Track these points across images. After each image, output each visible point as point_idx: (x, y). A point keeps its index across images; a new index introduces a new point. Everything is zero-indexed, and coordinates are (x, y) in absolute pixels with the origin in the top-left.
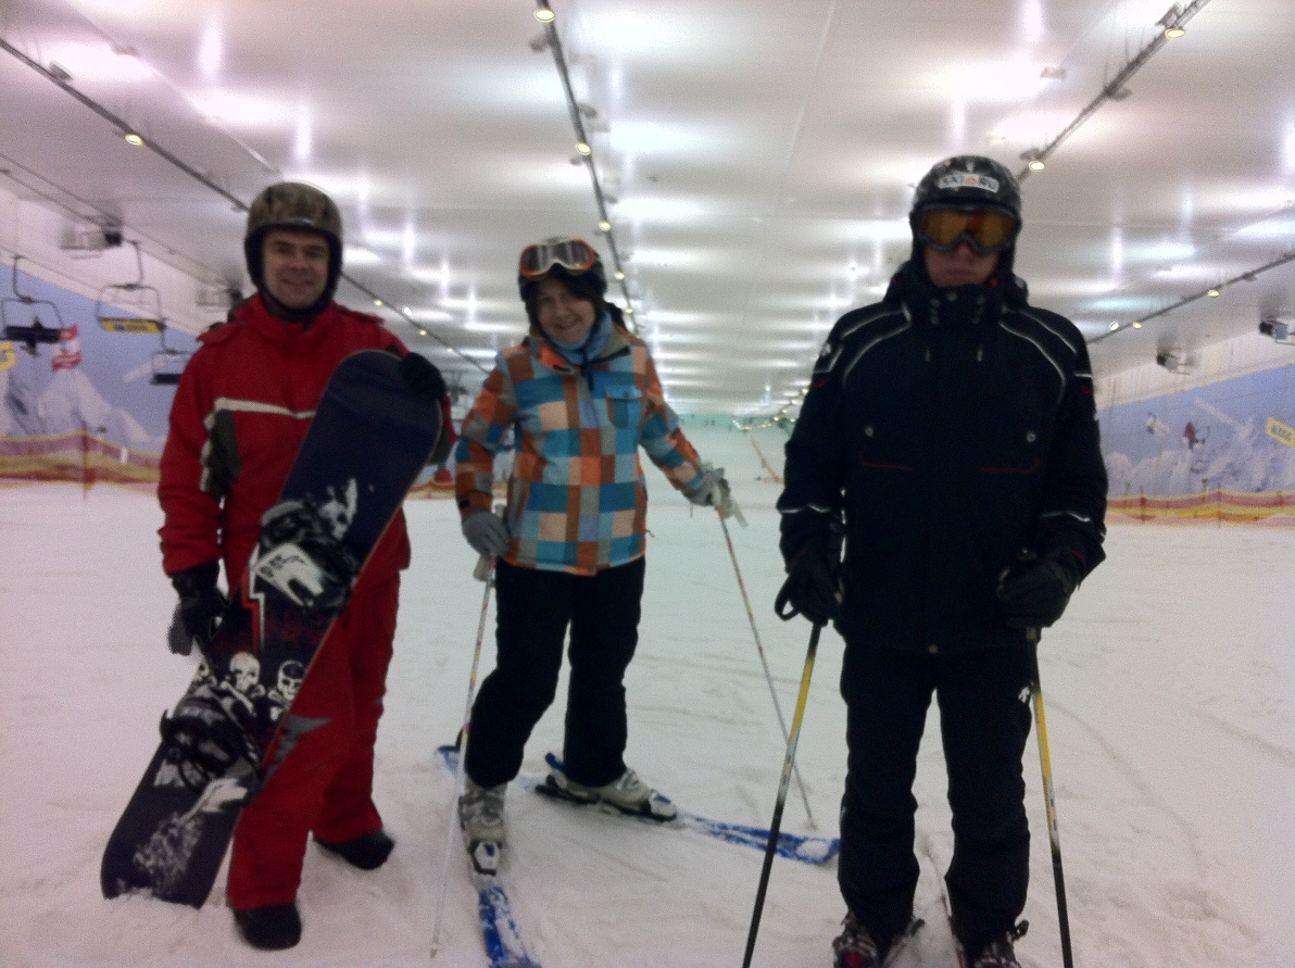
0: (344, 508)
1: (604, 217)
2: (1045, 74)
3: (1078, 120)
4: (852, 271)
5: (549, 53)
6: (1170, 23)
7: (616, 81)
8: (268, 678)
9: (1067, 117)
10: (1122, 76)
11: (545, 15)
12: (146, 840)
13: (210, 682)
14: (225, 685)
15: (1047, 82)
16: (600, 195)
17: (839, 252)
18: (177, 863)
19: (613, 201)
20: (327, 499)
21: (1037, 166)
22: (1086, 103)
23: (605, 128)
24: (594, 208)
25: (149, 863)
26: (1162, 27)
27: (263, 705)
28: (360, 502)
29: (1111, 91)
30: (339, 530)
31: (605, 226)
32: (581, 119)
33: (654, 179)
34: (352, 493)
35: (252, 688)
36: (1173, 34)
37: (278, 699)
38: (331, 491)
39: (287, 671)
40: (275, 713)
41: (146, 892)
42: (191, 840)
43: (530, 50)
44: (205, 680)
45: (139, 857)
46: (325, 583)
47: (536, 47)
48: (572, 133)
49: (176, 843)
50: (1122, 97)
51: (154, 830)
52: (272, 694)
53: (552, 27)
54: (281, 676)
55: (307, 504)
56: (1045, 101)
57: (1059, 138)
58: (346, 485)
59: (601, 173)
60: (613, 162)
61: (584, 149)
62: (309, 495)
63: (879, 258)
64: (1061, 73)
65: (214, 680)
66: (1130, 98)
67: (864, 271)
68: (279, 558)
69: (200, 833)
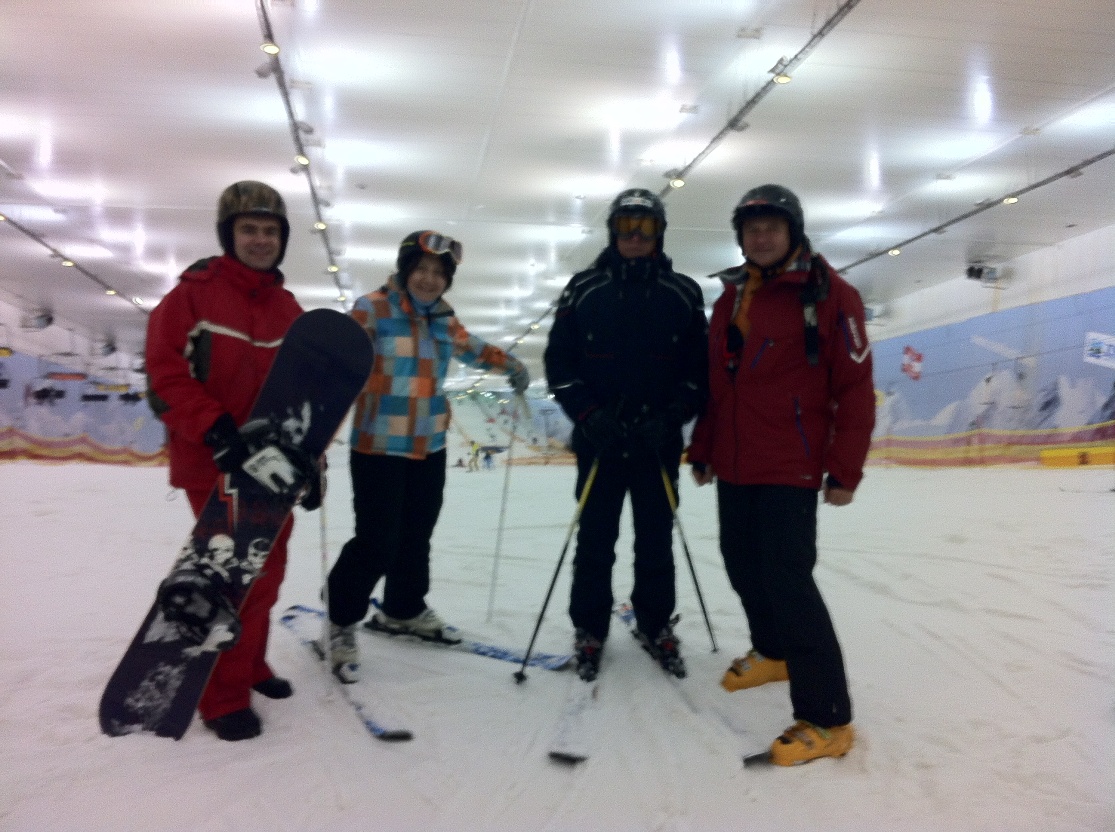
0: (300, 423)
1: (320, 219)
2: (683, 109)
3: (707, 148)
4: (531, 267)
5: (272, 79)
6: (777, 71)
7: (328, 105)
8: (240, 552)
9: (700, 144)
10: (743, 112)
11: (271, 49)
12: (135, 686)
13: (192, 559)
14: (205, 560)
15: (685, 116)
16: (317, 201)
17: (519, 251)
18: (163, 703)
19: (327, 204)
20: (286, 417)
21: (678, 184)
22: (714, 134)
23: (319, 144)
24: (311, 211)
25: (140, 705)
26: (772, 75)
27: (237, 573)
28: (313, 419)
29: (734, 124)
30: (297, 439)
31: (322, 226)
32: (300, 135)
33: (362, 187)
34: (306, 412)
35: (227, 562)
36: (782, 80)
37: (249, 568)
38: (290, 411)
39: (257, 546)
40: (246, 579)
41: (137, 727)
42: (175, 683)
43: (256, 75)
44: (188, 558)
45: (130, 701)
46: (296, 476)
47: (262, 74)
48: (292, 147)
49: (162, 686)
50: (742, 129)
51: (142, 678)
52: (244, 565)
53: (275, 59)
54: (252, 550)
55: (272, 421)
56: (683, 131)
57: (694, 161)
58: (302, 406)
59: (317, 182)
60: (327, 172)
61: (303, 161)
62: (272, 414)
63: (553, 256)
64: (694, 109)
65: (195, 556)
66: (748, 130)
67: (541, 267)
68: (263, 458)
69: (182, 677)
